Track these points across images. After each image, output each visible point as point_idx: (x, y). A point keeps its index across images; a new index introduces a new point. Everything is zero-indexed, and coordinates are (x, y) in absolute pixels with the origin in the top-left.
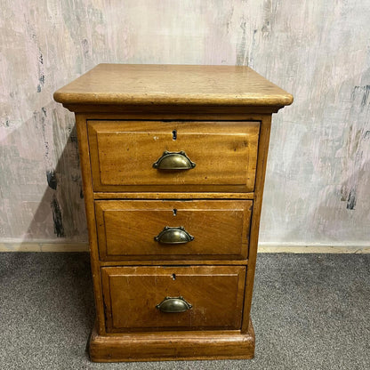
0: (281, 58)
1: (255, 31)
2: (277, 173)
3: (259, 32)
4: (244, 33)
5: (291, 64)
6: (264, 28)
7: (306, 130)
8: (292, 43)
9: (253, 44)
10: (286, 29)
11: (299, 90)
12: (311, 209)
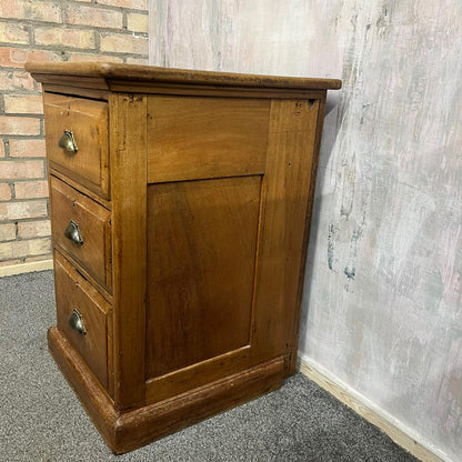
0: (401, 68)
1: (368, 27)
2: (382, 274)
3: (373, 27)
4: (355, 30)
5: (416, 79)
6: (380, 21)
7: (433, 208)
8: (420, 43)
9: (365, 47)
10: (412, 19)
11: (426, 127)
12: (435, 372)
